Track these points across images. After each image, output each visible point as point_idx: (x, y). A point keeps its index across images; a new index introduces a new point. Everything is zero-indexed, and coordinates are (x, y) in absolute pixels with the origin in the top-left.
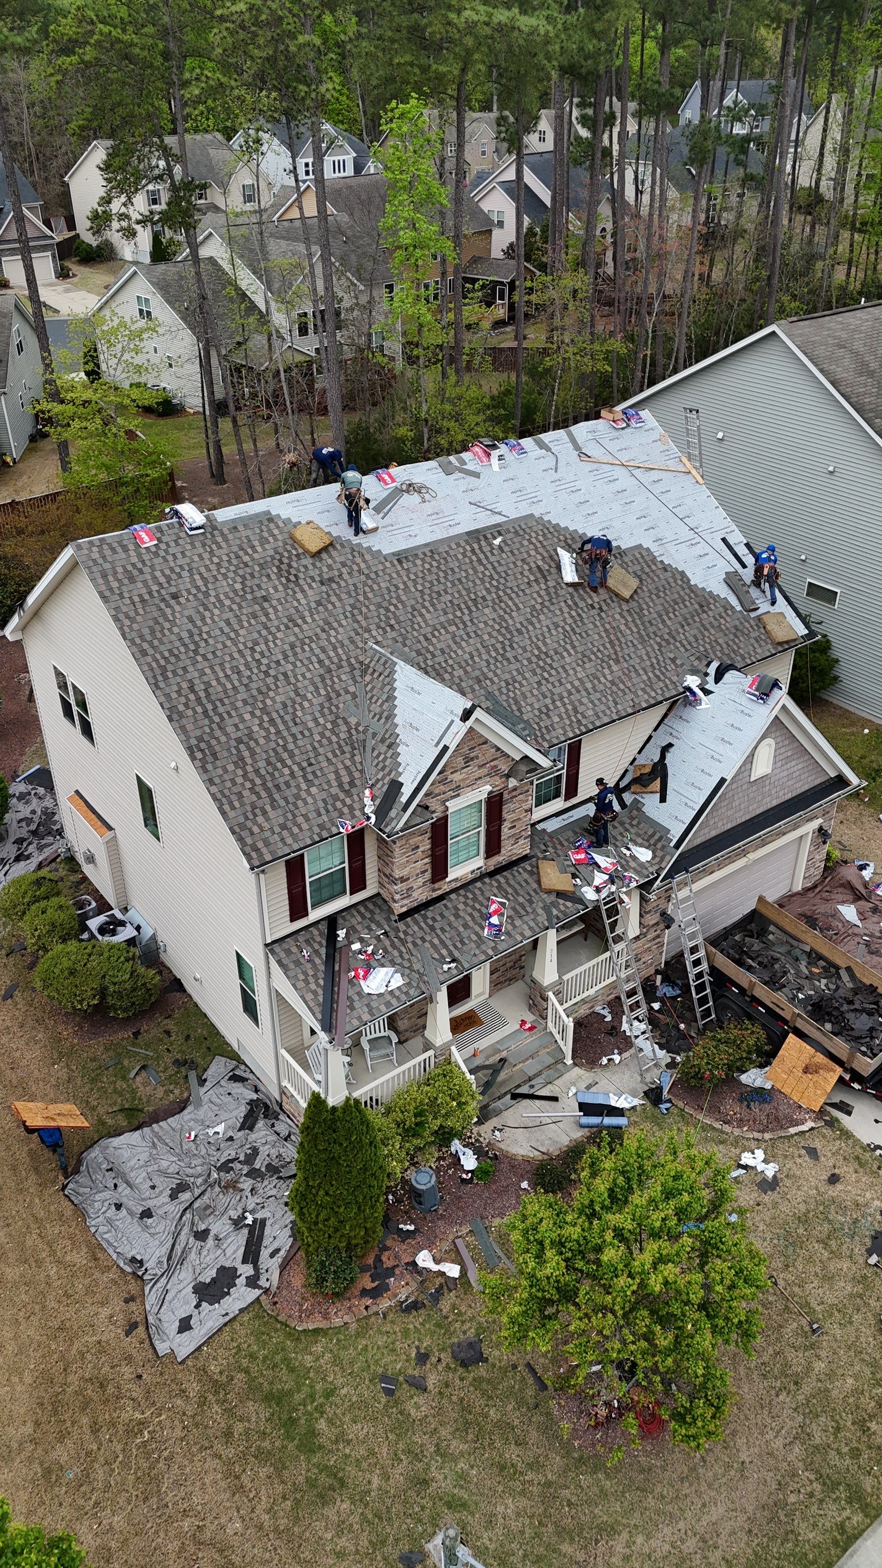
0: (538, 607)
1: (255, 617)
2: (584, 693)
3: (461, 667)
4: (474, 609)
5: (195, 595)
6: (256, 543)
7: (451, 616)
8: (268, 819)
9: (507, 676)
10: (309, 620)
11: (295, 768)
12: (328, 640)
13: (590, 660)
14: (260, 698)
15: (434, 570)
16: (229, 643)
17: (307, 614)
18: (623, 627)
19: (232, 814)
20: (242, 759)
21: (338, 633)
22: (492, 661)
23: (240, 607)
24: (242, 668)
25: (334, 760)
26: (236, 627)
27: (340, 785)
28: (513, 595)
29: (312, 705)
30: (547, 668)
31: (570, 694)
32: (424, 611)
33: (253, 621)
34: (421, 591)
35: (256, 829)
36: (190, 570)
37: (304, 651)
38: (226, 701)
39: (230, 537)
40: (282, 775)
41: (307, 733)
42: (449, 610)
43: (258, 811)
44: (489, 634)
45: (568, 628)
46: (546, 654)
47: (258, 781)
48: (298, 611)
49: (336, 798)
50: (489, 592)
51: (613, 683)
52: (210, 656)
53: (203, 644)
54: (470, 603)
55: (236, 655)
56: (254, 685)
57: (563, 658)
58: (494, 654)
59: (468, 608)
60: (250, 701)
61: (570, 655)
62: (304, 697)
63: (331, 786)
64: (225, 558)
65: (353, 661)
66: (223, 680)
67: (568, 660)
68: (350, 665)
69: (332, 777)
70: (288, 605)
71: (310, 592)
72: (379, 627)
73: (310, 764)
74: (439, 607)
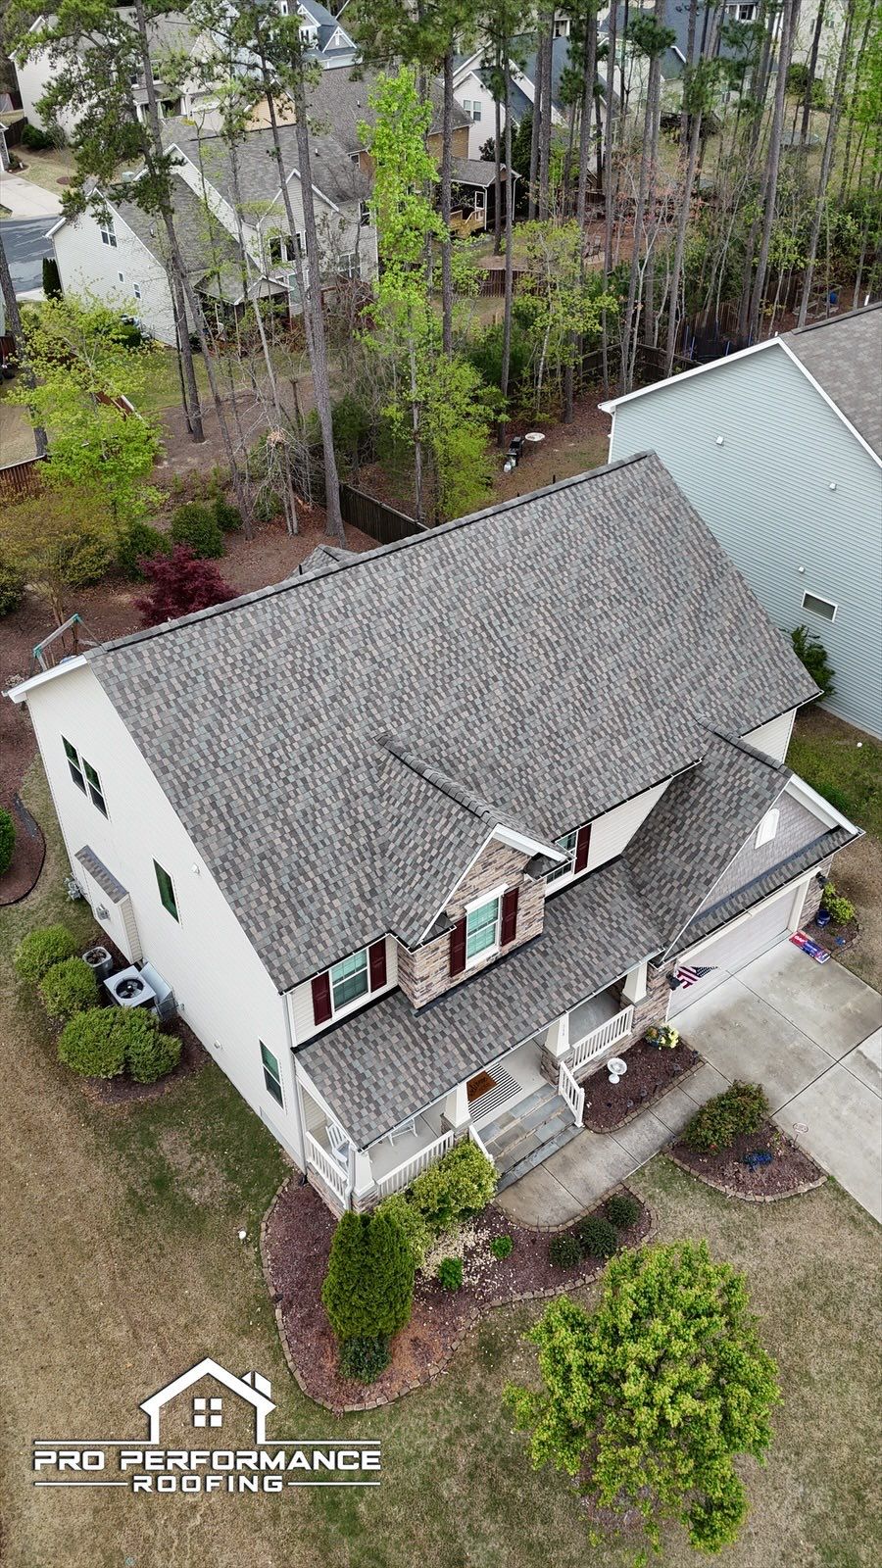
0: (548, 683)
1: (271, 719)
2: (594, 774)
3: (474, 756)
4: (485, 691)
5: (212, 702)
6: (269, 638)
7: (463, 701)
8: (293, 938)
9: (519, 761)
10: (324, 717)
11: (318, 880)
12: (344, 738)
13: (600, 737)
14: (280, 807)
15: (446, 651)
16: (247, 751)
17: (322, 711)
18: (631, 698)
19: (258, 936)
20: (265, 875)
21: (353, 729)
22: (504, 746)
23: (257, 710)
24: (262, 777)
25: (355, 868)
26: (254, 733)
27: (362, 896)
28: (524, 672)
29: (331, 810)
30: (559, 749)
31: (581, 775)
32: (436, 698)
33: (270, 725)
34: (433, 676)
35: (282, 951)
36: (205, 675)
37: (321, 752)
38: (248, 815)
39: (243, 633)
40: (306, 889)
41: (327, 842)
42: (462, 695)
43: (283, 930)
44: (501, 717)
45: (578, 704)
46: (557, 734)
47: (283, 899)
48: (313, 709)
49: (358, 909)
50: (499, 671)
51: (622, 760)
52: (230, 767)
53: (221, 754)
54: (482, 685)
55: (255, 764)
56: (274, 795)
57: (573, 736)
58: (506, 739)
59: (480, 691)
60: (271, 812)
61: (580, 733)
62: (323, 803)
63: (352, 897)
64: (239, 657)
65: (369, 759)
66: (244, 793)
67: (578, 738)
68: (367, 763)
69: (354, 886)
70: (303, 704)
71: (324, 688)
72: (393, 719)
73: (332, 874)
74: (451, 692)
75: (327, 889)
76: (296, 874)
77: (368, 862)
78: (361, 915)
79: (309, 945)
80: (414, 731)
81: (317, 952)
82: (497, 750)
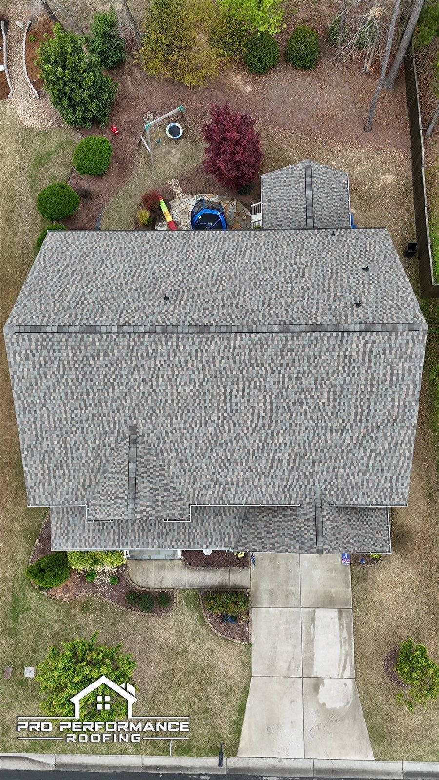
0: (242, 435)
1: (82, 395)
2: (235, 486)
3: (176, 452)
4: (203, 425)
5: (56, 376)
6: (101, 355)
7: (188, 425)
8: (44, 488)
9: (199, 464)
10: (109, 405)
12: (114, 418)
13: (251, 471)
15: (194, 397)
16: (62, 405)
17: (109, 401)
18: (285, 461)
19: (29, 481)
20: (44, 460)
21: (120, 415)
22: (195, 454)
23: (76, 388)
24: (63, 419)
26: (70, 398)
28: (232, 425)
29: (89, 446)
30: (224, 467)
31: (227, 483)
32: (174, 418)
33: (79, 397)
34: (180, 407)
35: (37, 490)
36: (59, 362)
37: (98, 419)
38: (48, 432)
39: (89, 347)
42: (189, 422)
43: (41, 483)
44: (203, 441)
45: (251, 451)
46: (228, 460)
48: (105, 398)
50: (218, 418)
51: (255, 486)
52: (50, 409)
53: (49, 402)
54: (203, 422)
55: (63, 412)
56: (65, 429)
57: (237, 464)
58: (198, 451)
59: (201, 424)
61: (242, 464)
62: (87, 442)
63: (79, 484)
64: (81, 359)
65: (121, 432)
67: (238, 467)
68: (118, 432)
69: (82, 480)
70: (102, 394)
71: (117, 390)
72: (144, 419)
73: (74, 471)
74: (184, 418)
75: (69, 477)
76: (58, 465)
77: (94, 474)
78: (78, 493)
79: (49, 493)
80: (152, 428)
81: (52, 497)
82: (190, 454)
